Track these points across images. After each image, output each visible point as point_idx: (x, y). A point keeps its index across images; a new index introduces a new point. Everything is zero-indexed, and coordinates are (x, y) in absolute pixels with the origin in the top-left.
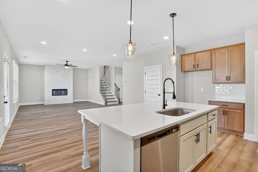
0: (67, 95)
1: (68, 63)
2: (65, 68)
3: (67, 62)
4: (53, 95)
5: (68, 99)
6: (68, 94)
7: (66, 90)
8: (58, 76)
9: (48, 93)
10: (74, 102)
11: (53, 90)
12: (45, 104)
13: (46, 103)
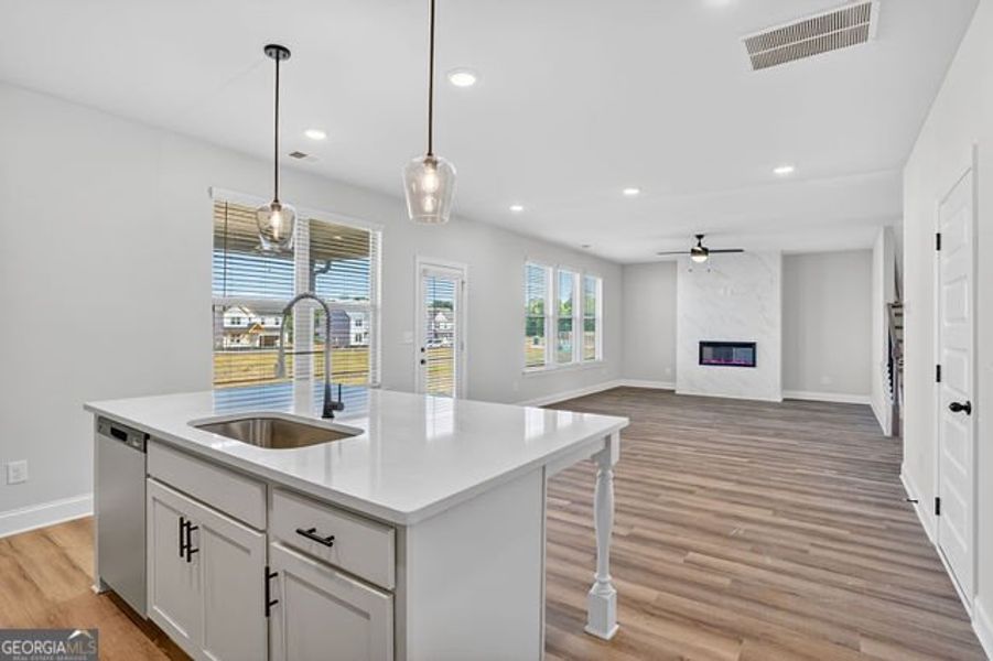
0: (754, 365)
1: (702, 241)
2: (694, 262)
3: (700, 237)
4: (701, 363)
5: (762, 383)
6: (758, 364)
7: (752, 345)
8: (722, 292)
9: (687, 354)
10: (785, 400)
11: (703, 344)
12: (677, 392)
13: (682, 389)
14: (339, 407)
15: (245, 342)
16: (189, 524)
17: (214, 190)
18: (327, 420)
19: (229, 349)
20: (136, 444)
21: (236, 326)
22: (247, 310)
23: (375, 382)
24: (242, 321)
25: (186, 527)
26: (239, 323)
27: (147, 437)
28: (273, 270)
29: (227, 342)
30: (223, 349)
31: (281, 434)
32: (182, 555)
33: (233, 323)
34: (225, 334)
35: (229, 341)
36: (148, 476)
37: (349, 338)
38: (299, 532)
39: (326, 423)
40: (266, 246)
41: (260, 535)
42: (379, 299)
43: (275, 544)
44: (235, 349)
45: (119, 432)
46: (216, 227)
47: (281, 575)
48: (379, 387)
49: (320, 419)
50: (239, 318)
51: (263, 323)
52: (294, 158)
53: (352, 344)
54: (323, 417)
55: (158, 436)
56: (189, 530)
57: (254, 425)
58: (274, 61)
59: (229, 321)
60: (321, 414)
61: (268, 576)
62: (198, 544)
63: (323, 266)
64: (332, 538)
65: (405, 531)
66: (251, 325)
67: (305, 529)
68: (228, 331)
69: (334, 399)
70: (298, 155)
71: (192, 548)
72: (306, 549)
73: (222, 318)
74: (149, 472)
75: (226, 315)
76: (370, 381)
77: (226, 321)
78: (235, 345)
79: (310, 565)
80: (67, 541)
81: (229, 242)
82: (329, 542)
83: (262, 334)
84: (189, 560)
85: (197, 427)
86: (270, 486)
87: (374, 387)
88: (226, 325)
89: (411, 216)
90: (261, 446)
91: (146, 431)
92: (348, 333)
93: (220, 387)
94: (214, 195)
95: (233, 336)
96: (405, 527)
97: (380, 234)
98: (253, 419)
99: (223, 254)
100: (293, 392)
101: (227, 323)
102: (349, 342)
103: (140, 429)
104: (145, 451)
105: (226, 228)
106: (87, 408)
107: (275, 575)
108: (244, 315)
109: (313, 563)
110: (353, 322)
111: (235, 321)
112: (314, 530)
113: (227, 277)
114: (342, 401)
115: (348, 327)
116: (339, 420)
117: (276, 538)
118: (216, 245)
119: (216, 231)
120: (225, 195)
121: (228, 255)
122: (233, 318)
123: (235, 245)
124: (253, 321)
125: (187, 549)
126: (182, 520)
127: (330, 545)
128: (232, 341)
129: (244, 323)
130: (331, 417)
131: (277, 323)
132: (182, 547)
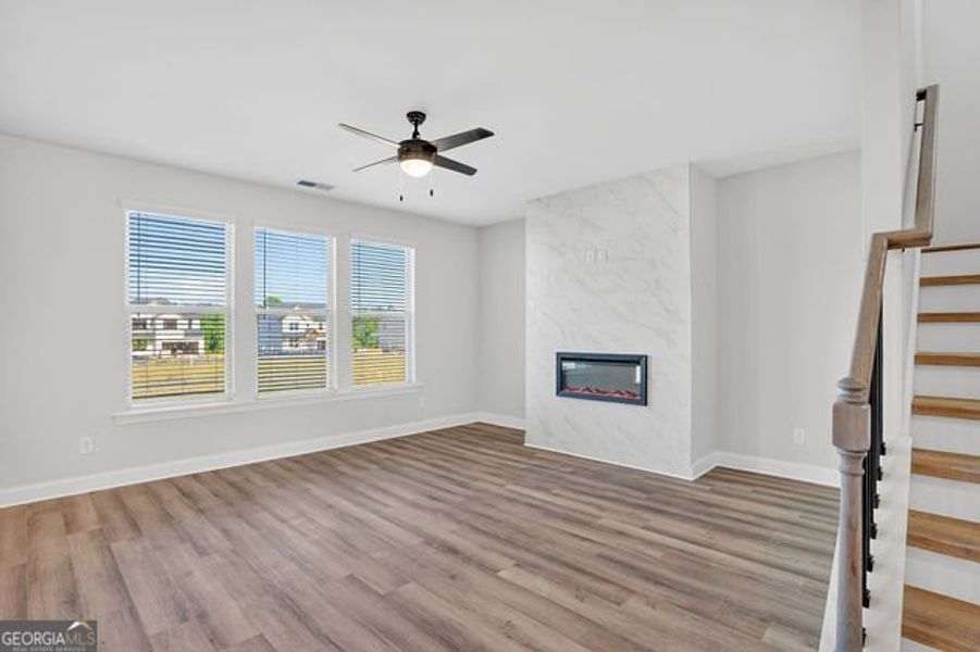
0: (644, 402)
4: (559, 392)
6: (650, 398)
7: (639, 363)
11: (562, 360)
12: (526, 443)
15: (303, 347)
21: (294, 331)
59: (288, 326)
66: (308, 330)
75: (284, 321)
111: (294, 326)
124: (311, 327)
129: (302, 328)
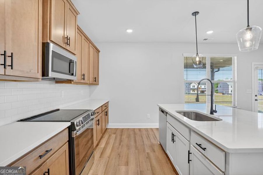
14: (216, 112)
16: (174, 134)
17: (184, 54)
18: (211, 115)
19: (192, 94)
20: (165, 114)
22: (196, 84)
23: (234, 105)
24: (195, 86)
25: (173, 135)
26: (194, 87)
27: (167, 113)
28: (201, 72)
29: (191, 92)
30: (190, 94)
31: (199, 117)
32: (172, 141)
33: (193, 87)
34: (191, 90)
35: (192, 92)
36: (167, 122)
37: (229, 91)
38: (196, 144)
39: (211, 116)
40: (195, 66)
41: (188, 142)
42: (236, 78)
43: (191, 145)
44: (194, 94)
45: (163, 111)
46: (184, 63)
47: (192, 154)
48: (236, 107)
49: (209, 114)
50: (194, 86)
51: (201, 87)
52: (204, 41)
53: (230, 93)
54: (210, 114)
55: (169, 113)
56: (174, 136)
57: (191, 114)
58: (195, 16)
60: (210, 113)
61: (189, 153)
62: (175, 140)
63: (217, 70)
64: (206, 148)
65: (229, 154)
67: (198, 144)
68: (191, 89)
69: (214, 109)
70: (205, 39)
71: (174, 140)
72: (199, 149)
73: (190, 86)
74: (167, 121)
76: (233, 105)
77: (191, 86)
78: (193, 93)
79: (200, 154)
80: (155, 132)
81: (188, 66)
82: (204, 149)
83: (201, 90)
84: (173, 143)
85: (177, 112)
86: (191, 130)
87: (234, 107)
88: (191, 88)
89: (240, 50)
90: (193, 120)
91: (167, 112)
92: (229, 90)
93: (186, 103)
94: (184, 55)
95: (193, 90)
96: (229, 153)
97: (236, 58)
98: (191, 112)
99: (186, 70)
100: (206, 106)
101: (191, 87)
102: (229, 92)
103: (166, 111)
104: (166, 116)
105: (187, 63)
106: (158, 105)
107: (191, 153)
108: (196, 85)
109: (201, 154)
110: (230, 86)
112: (201, 145)
113: (188, 75)
114: (216, 110)
115: (228, 88)
116: (215, 115)
117: (192, 144)
118: (185, 68)
119: (185, 64)
120: (186, 55)
121: (188, 70)
122: (193, 86)
123: (189, 67)
125: (173, 140)
126: (172, 133)
127: (205, 150)
128: (193, 92)
130: (213, 114)
131: (205, 87)
132: (172, 140)
